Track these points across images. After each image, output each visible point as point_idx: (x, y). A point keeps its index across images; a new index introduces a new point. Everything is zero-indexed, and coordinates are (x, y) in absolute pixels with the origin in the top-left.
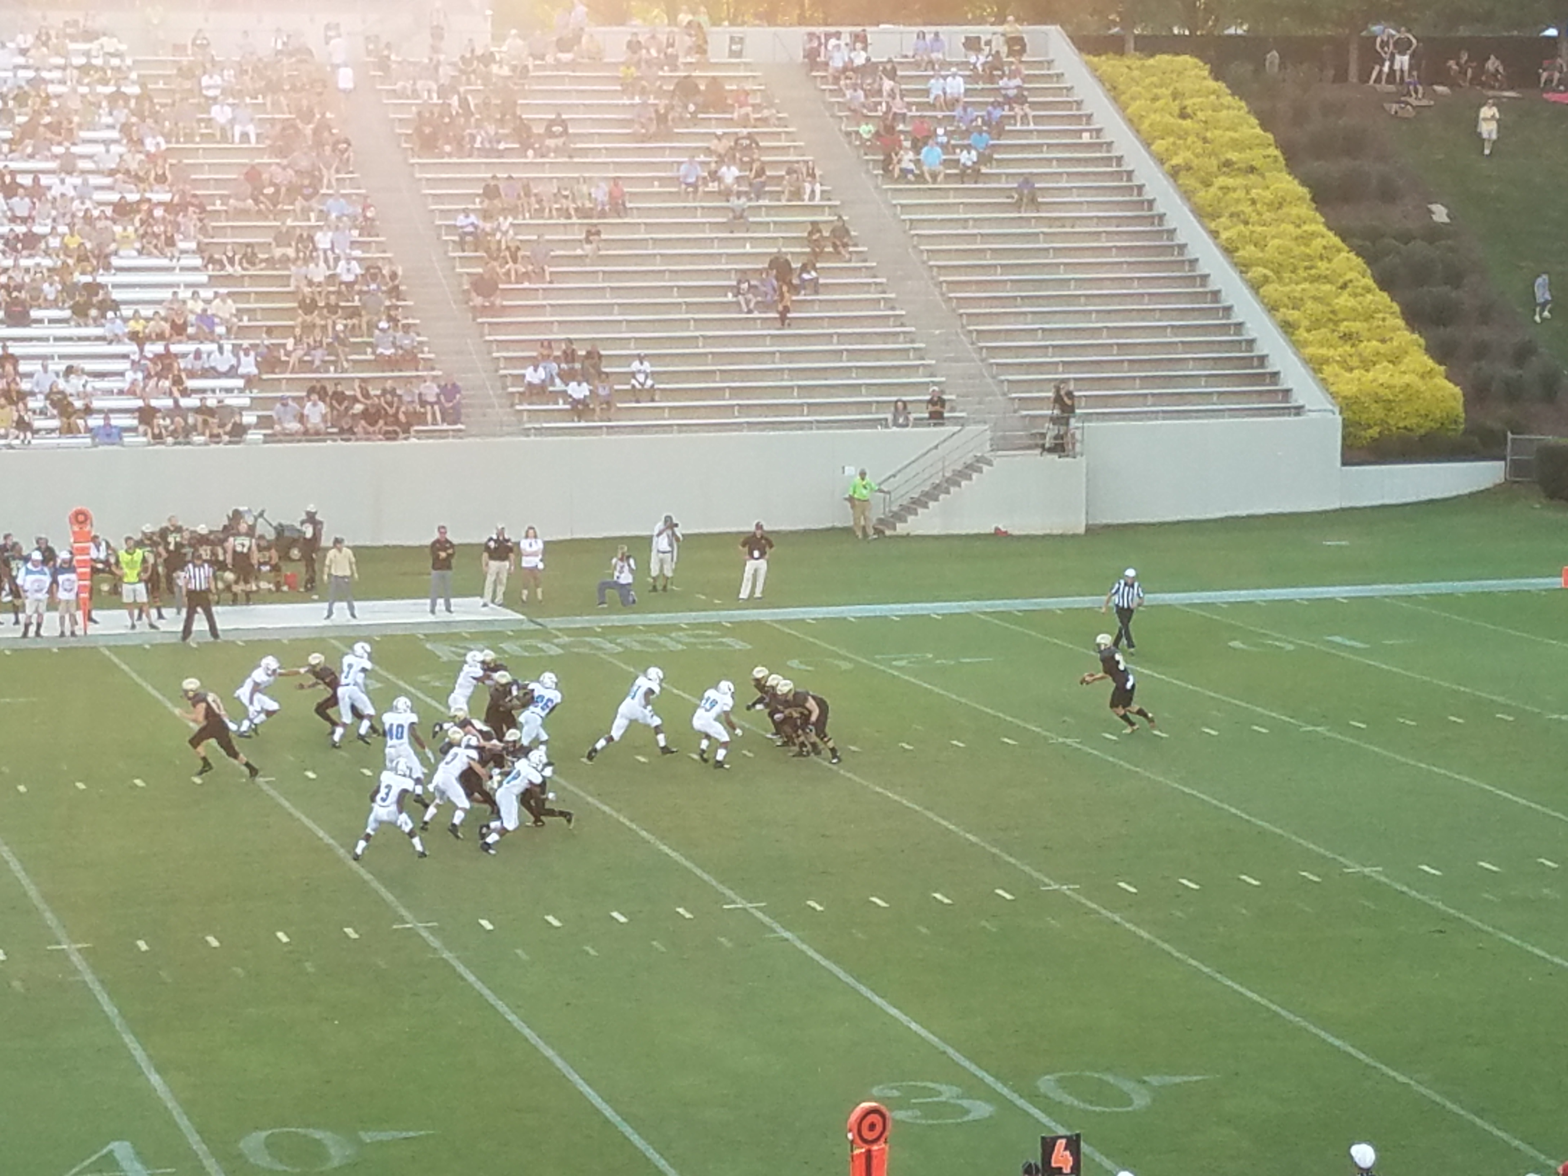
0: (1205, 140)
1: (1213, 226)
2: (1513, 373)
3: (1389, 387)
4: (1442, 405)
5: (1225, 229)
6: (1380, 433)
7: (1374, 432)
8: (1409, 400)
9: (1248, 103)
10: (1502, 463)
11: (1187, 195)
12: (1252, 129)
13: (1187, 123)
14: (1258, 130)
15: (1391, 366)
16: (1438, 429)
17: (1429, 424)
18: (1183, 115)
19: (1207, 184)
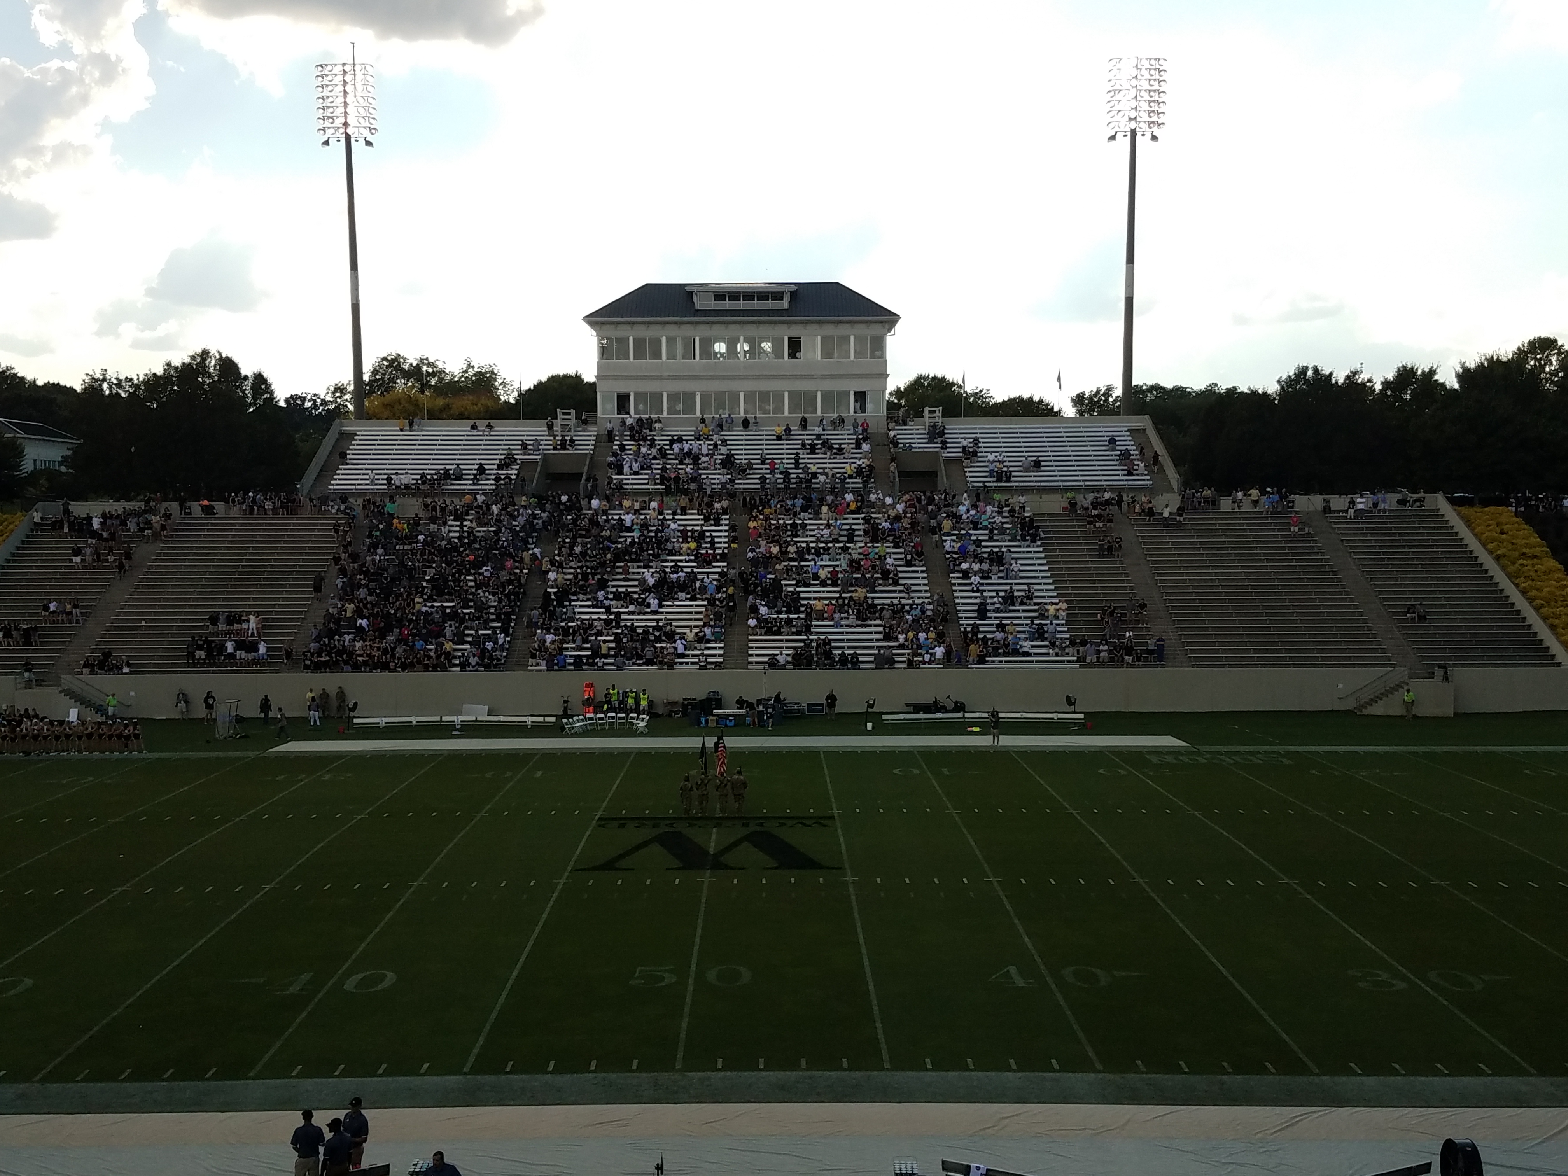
0: (1513, 544)
1: (1517, 582)
5: (1524, 583)
9: (1533, 527)
11: (1503, 568)
12: (1535, 539)
13: (1504, 536)
14: (1539, 540)
18: (1502, 533)
19: (1514, 563)
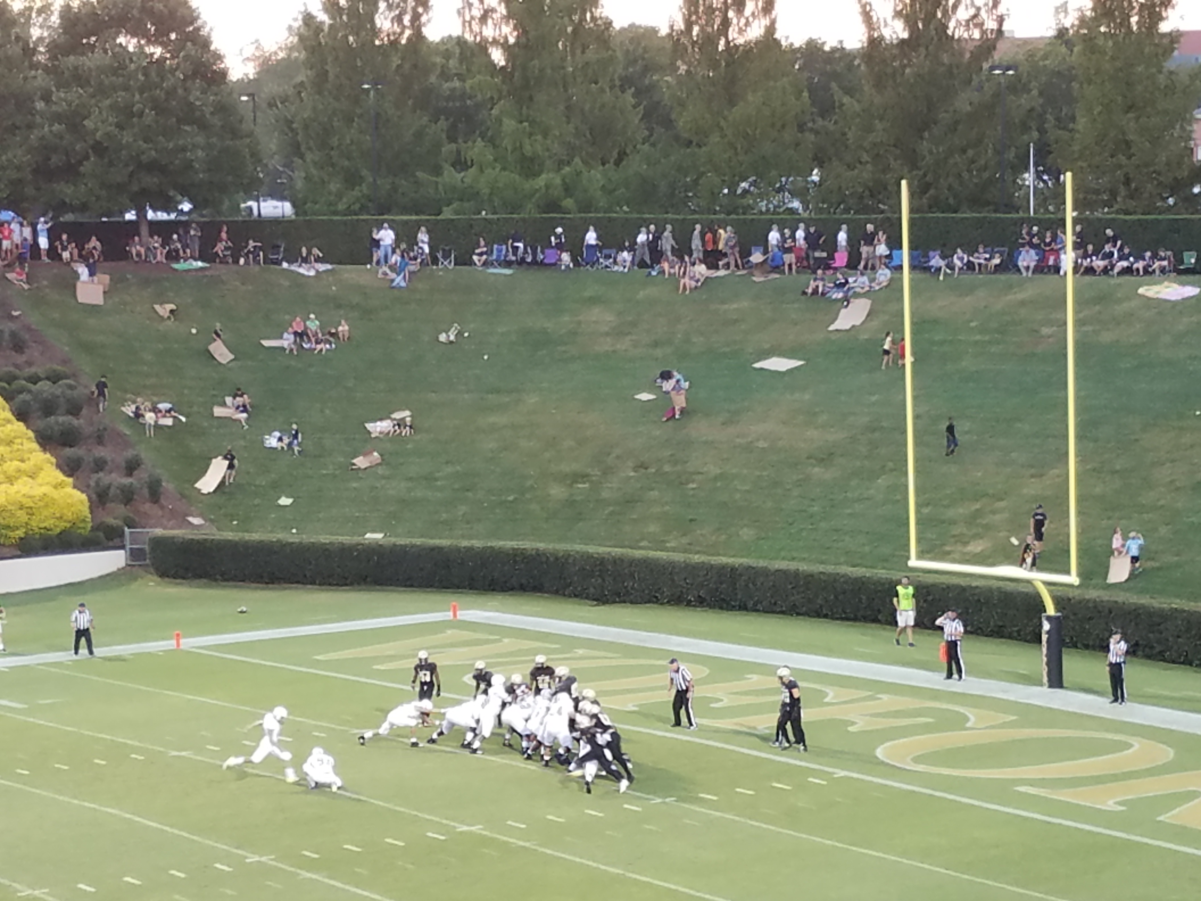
2: (127, 481)
3: (30, 497)
4: (73, 509)
6: (25, 533)
7: (20, 533)
8: (46, 506)
10: (122, 552)
15: (30, 480)
16: (71, 527)
17: (63, 525)
